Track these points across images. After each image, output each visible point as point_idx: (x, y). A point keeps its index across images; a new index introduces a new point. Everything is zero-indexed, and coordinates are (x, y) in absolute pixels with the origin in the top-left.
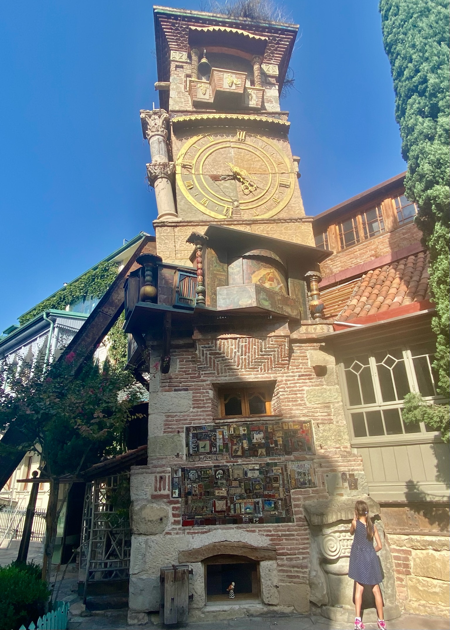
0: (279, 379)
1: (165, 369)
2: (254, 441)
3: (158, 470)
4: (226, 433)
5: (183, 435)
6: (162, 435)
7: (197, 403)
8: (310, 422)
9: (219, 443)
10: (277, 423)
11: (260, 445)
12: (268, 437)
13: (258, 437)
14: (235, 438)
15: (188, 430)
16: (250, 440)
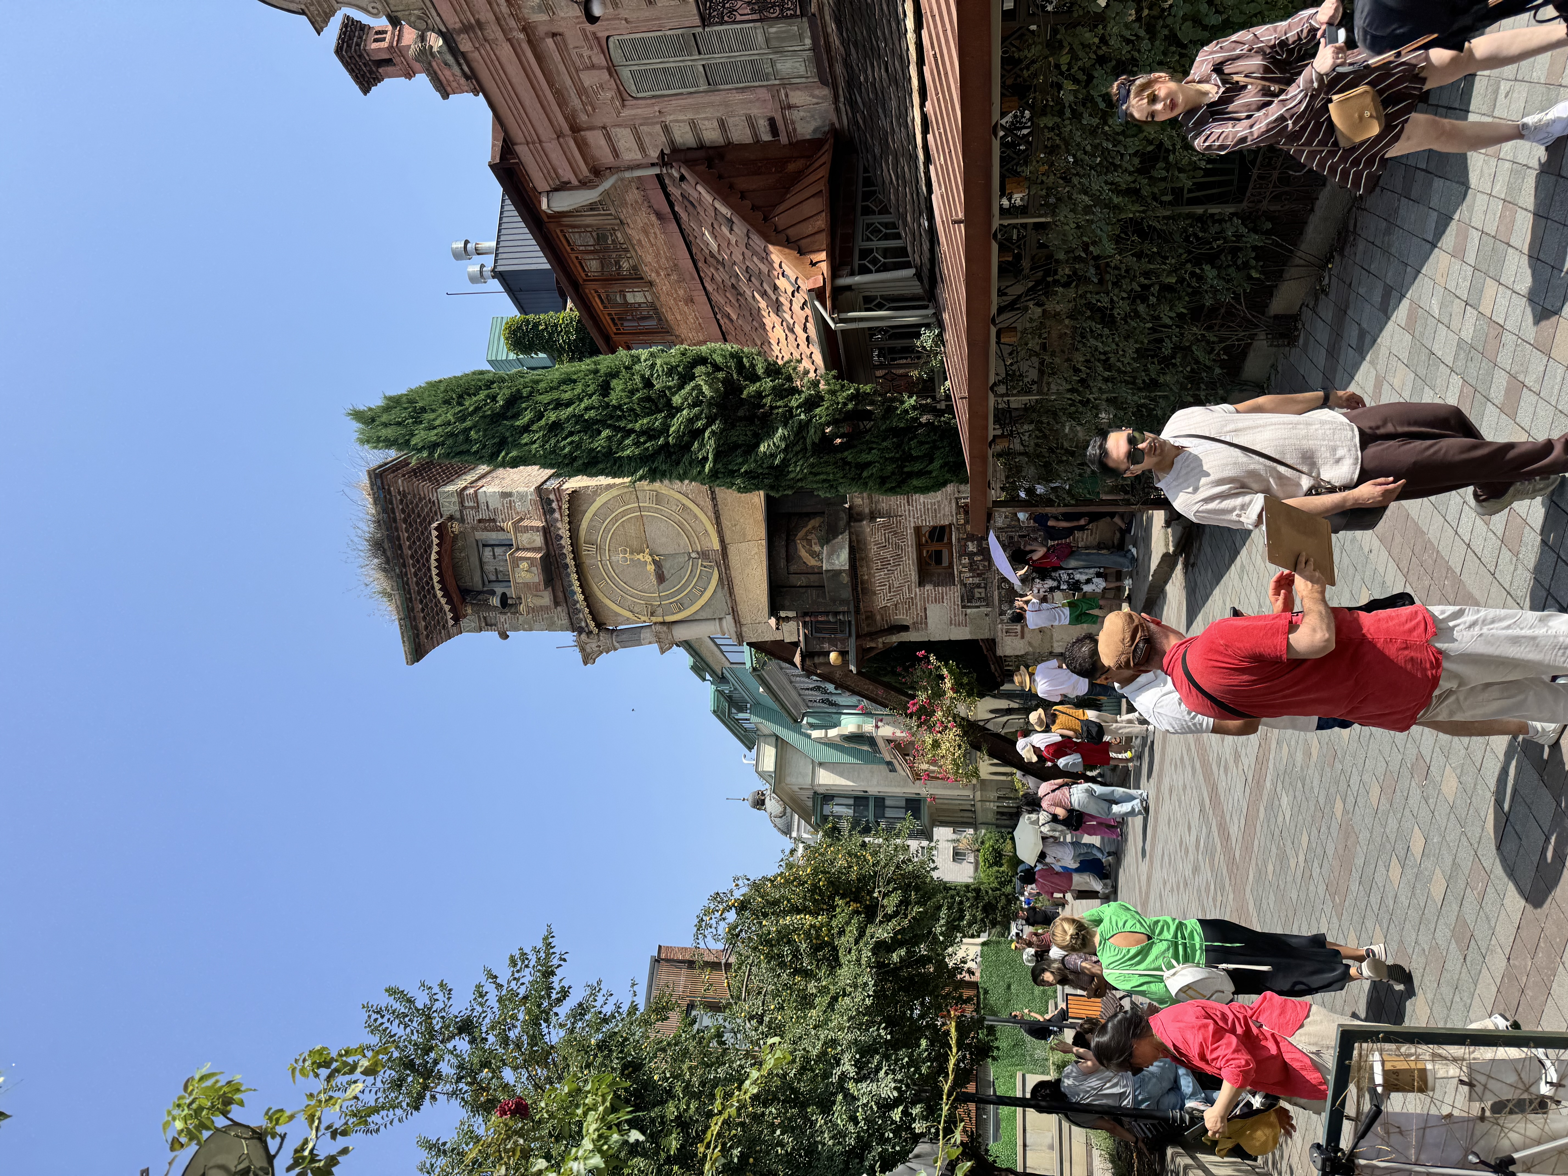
0: (912, 525)
1: (905, 628)
2: (975, 550)
3: (1000, 634)
4: (968, 575)
5: (969, 611)
6: (968, 629)
7: (939, 600)
8: (957, 499)
9: (977, 580)
10: (958, 529)
11: (979, 545)
12: (971, 537)
13: (972, 547)
14: (972, 567)
15: (963, 607)
16: (975, 554)
